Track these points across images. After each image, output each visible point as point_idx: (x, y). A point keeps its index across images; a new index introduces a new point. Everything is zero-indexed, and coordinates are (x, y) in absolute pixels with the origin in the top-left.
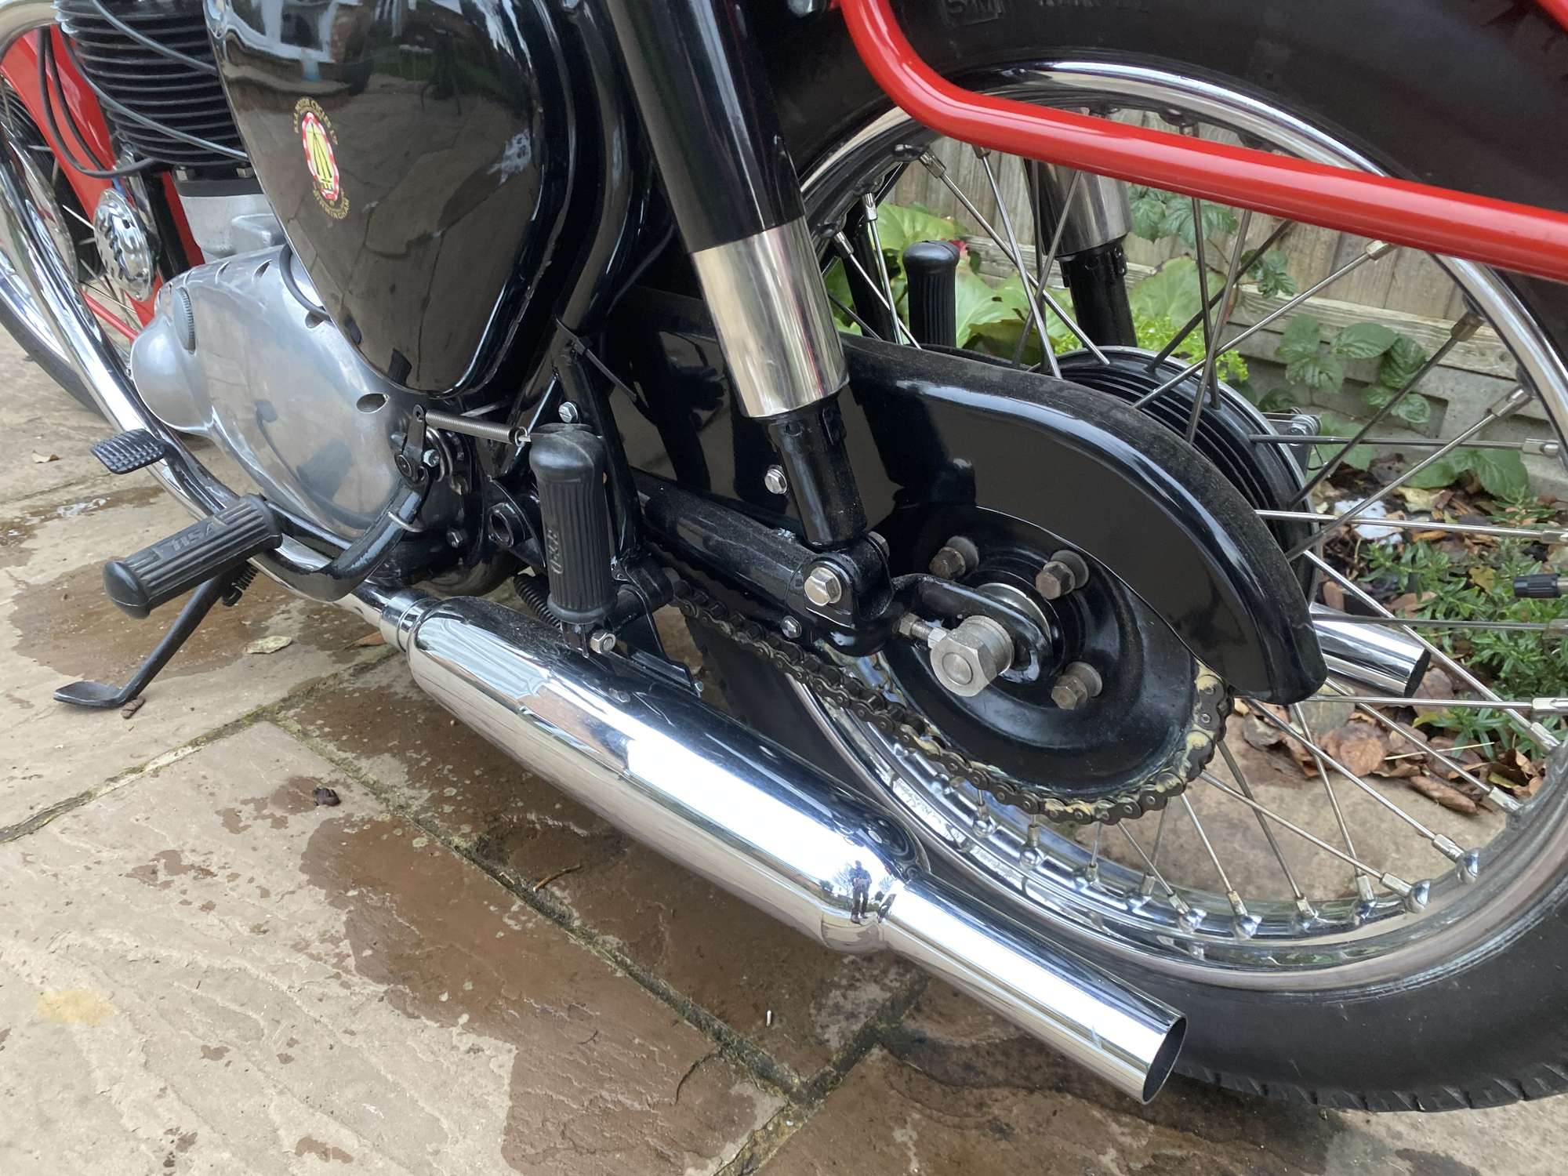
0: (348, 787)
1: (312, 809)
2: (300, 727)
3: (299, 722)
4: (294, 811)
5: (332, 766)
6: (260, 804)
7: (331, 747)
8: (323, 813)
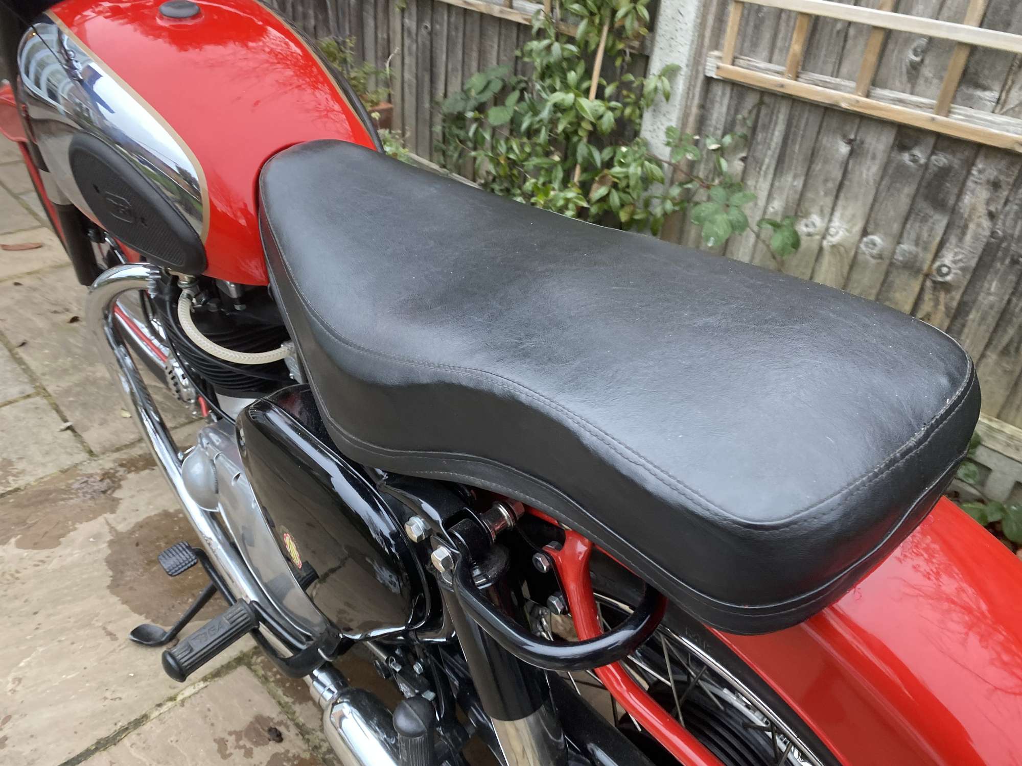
0: (287, 727)
1: (267, 744)
2: (263, 672)
3: (263, 668)
4: (257, 744)
5: (279, 709)
6: (238, 735)
7: (280, 692)
8: (273, 748)
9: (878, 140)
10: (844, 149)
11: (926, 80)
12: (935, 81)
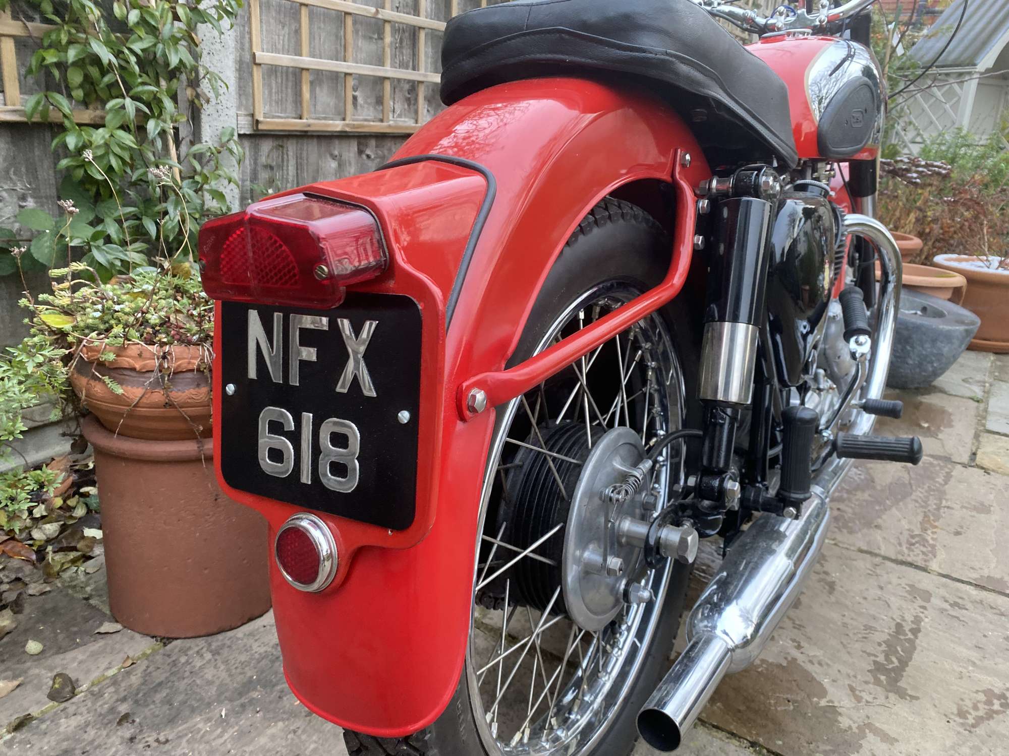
9: (349, 151)
10: (334, 164)
11: (361, 106)
12: (366, 106)
